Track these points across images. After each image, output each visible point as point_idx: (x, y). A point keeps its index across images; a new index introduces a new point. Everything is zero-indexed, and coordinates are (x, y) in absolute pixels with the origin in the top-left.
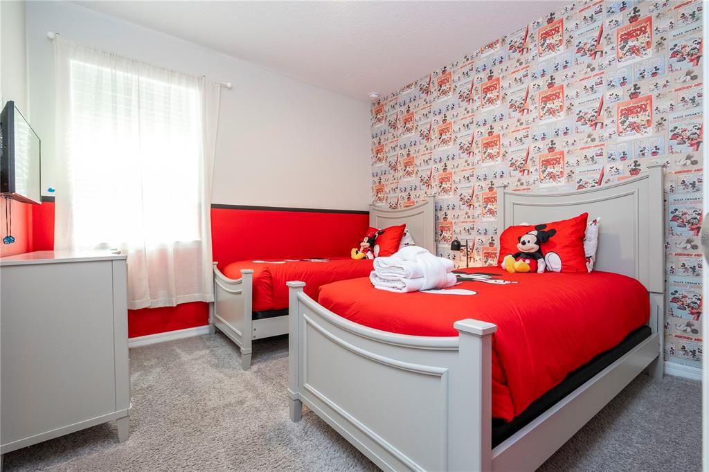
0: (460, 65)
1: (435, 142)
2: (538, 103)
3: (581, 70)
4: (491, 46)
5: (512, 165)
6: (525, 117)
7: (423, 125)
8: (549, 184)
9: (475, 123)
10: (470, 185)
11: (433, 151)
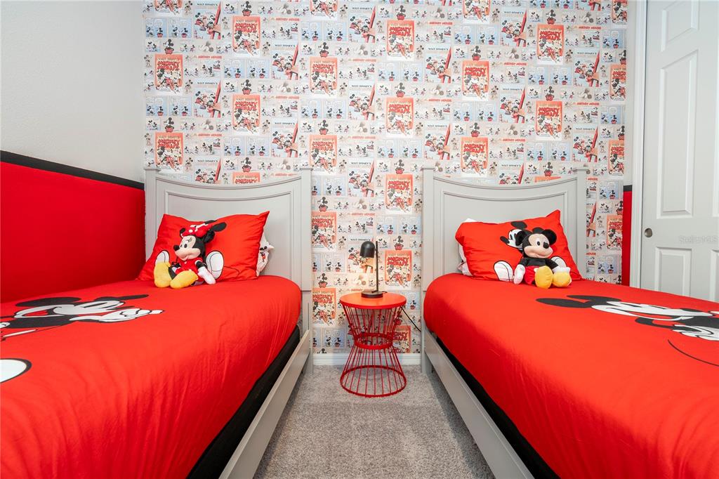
1: (306, 83)
2: (461, 73)
3: (507, 53)
5: (429, 143)
6: (445, 86)
8: (472, 173)
9: (376, 72)
10: (368, 160)
11: (301, 96)
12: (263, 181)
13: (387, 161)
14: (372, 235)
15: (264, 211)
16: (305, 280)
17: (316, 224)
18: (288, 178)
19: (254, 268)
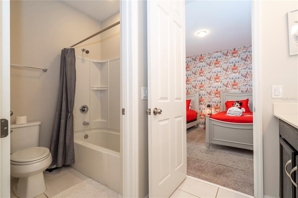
0: (207, 55)
1: (198, 75)
2: (231, 70)
3: (242, 64)
4: (217, 52)
5: (223, 85)
6: (227, 73)
7: (194, 70)
8: (234, 90)
9: (212, 72)
10: (210, 89)
11: (197, 78)
12: (190, 94)
13: (214, 89)
14: (210, 104)
15: (190, 99)
16: (198, 111)
17: (200, 101)
18: (195, 93)
19: (189, 108)
